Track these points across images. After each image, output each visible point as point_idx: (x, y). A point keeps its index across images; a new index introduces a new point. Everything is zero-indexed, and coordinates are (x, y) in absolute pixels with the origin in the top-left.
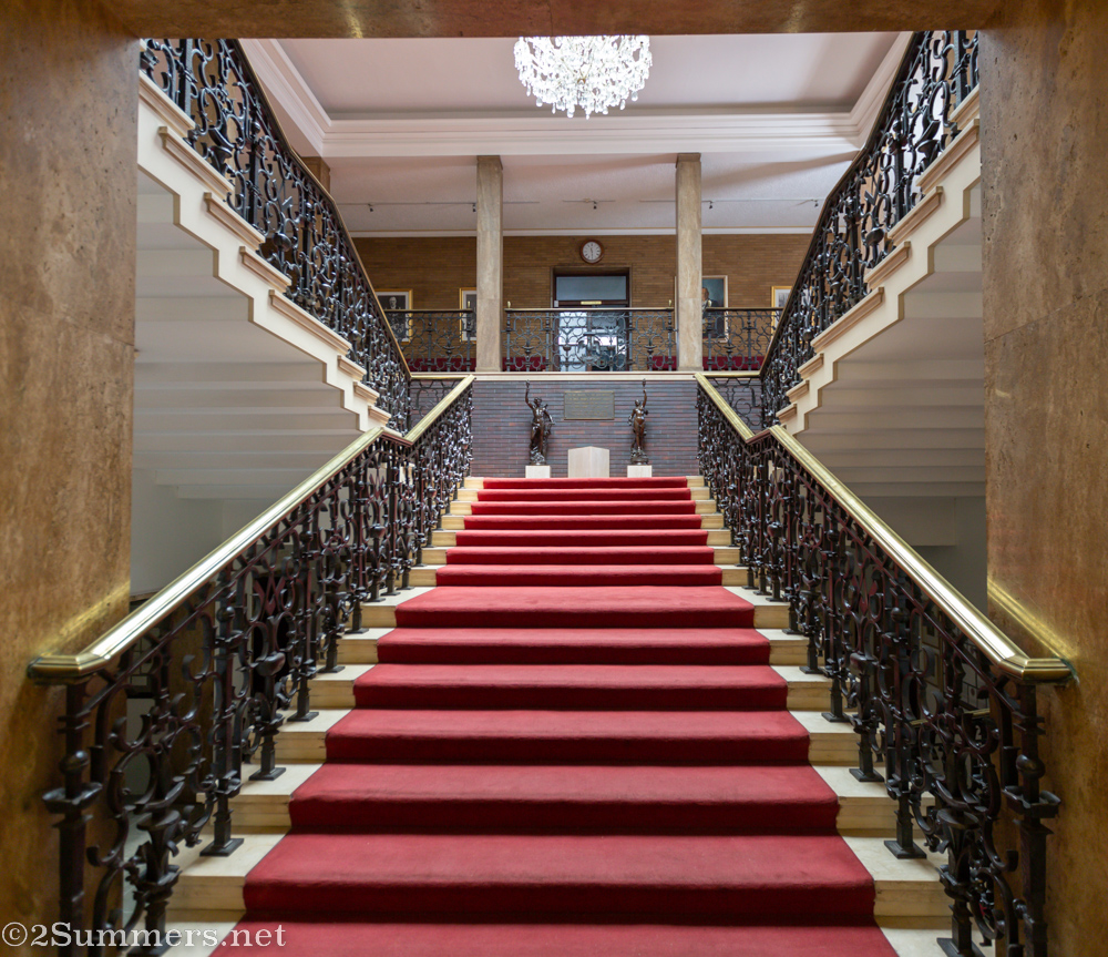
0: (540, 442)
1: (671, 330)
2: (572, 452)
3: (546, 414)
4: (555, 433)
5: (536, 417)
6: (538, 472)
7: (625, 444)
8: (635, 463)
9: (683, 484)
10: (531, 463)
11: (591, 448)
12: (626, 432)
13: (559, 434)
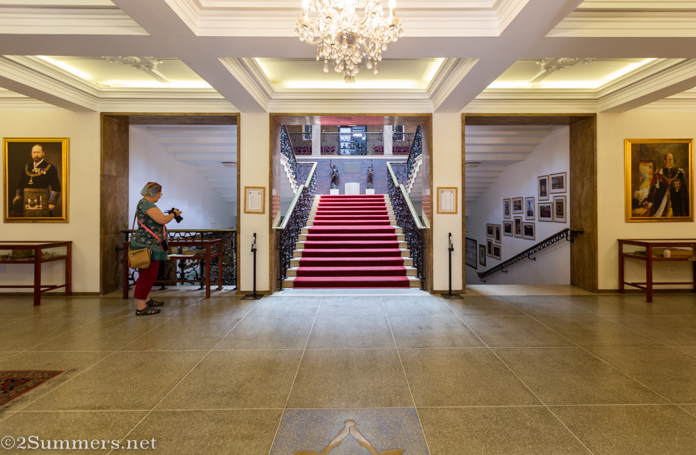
0: (335, 180)
1: (381, 140)
2: (346, 184)
3: (337, 171)
4: (340, 177)
5: (334, 172)
6: (335, 192)
7: (365, 182)
8: (368, 188)
9: (382, 197)
10: (332, 188)
11: (353, 183)
12: (365, 177)
13: (342, 178)
